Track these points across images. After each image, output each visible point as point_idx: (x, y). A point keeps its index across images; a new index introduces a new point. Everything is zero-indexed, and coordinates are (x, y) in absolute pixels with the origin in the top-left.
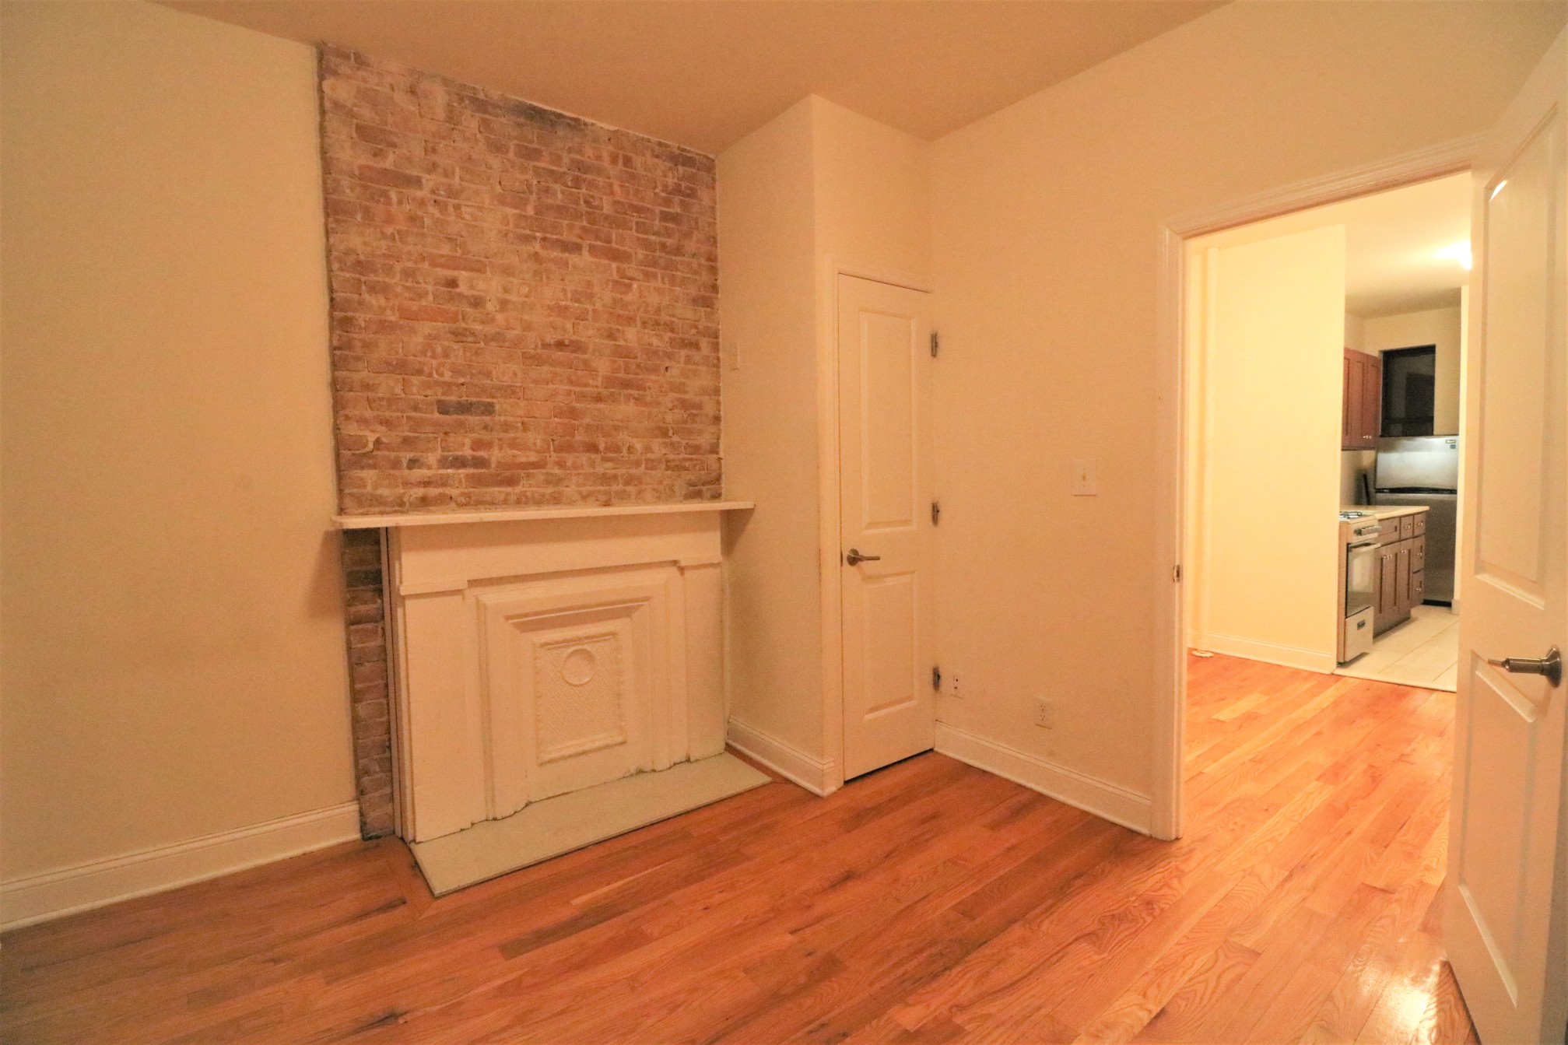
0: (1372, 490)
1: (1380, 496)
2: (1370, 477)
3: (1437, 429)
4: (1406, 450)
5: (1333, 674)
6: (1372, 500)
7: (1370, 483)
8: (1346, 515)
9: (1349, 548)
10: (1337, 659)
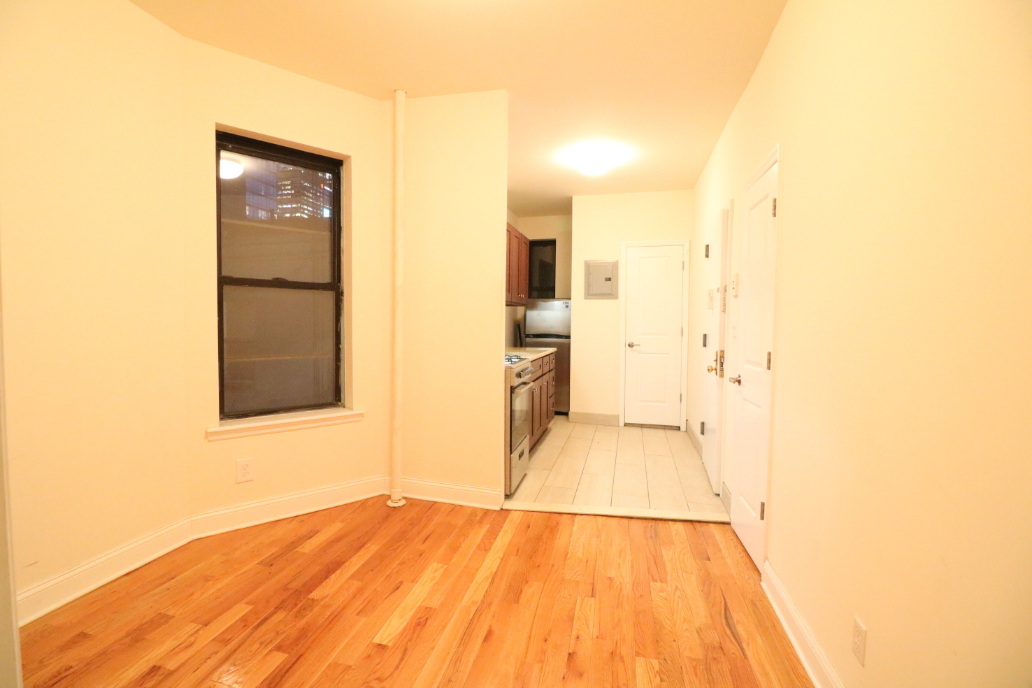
0: (523, 335)
1: (528, 340)
2: (522, 326)
3: (557, 295)
4: (542, 309)
5: (502, 509)
6: (524, 344)
7: (522, 330)
8: (509, 360)
9: (513, 389)
10: (505, 493)
